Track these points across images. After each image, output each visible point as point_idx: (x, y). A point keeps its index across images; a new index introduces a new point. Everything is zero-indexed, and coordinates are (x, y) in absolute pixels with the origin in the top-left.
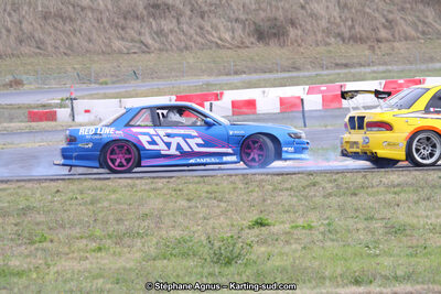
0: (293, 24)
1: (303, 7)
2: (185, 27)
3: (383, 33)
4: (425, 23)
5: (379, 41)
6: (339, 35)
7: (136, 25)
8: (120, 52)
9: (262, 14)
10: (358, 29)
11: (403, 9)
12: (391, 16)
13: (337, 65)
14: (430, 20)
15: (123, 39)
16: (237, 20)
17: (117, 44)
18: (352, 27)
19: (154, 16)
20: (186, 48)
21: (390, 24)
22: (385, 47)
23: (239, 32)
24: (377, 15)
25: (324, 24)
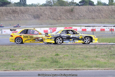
0: (41, 15)
1: (43, 12)
2: (20, 16)
3: (59, 18)
4: (67, 16)
5: (58, 20)
6: (50, 18)
7: (9, 15)
8: (6, 20)
9: (35, 13)
10: (54, 17)
11: (63, 13)
12: (61, 15)
13: (50, 24)
14: (68, 16)
15: (7, 18)
16: (30, 14)
17: (6, 19)
18: (53, 17)
19: (13, 13)
20: (20, 20)
21: (60, 16)
22: (59, 21)
23: (30, 17)
24: (58, 14)
25: (47, 16)
